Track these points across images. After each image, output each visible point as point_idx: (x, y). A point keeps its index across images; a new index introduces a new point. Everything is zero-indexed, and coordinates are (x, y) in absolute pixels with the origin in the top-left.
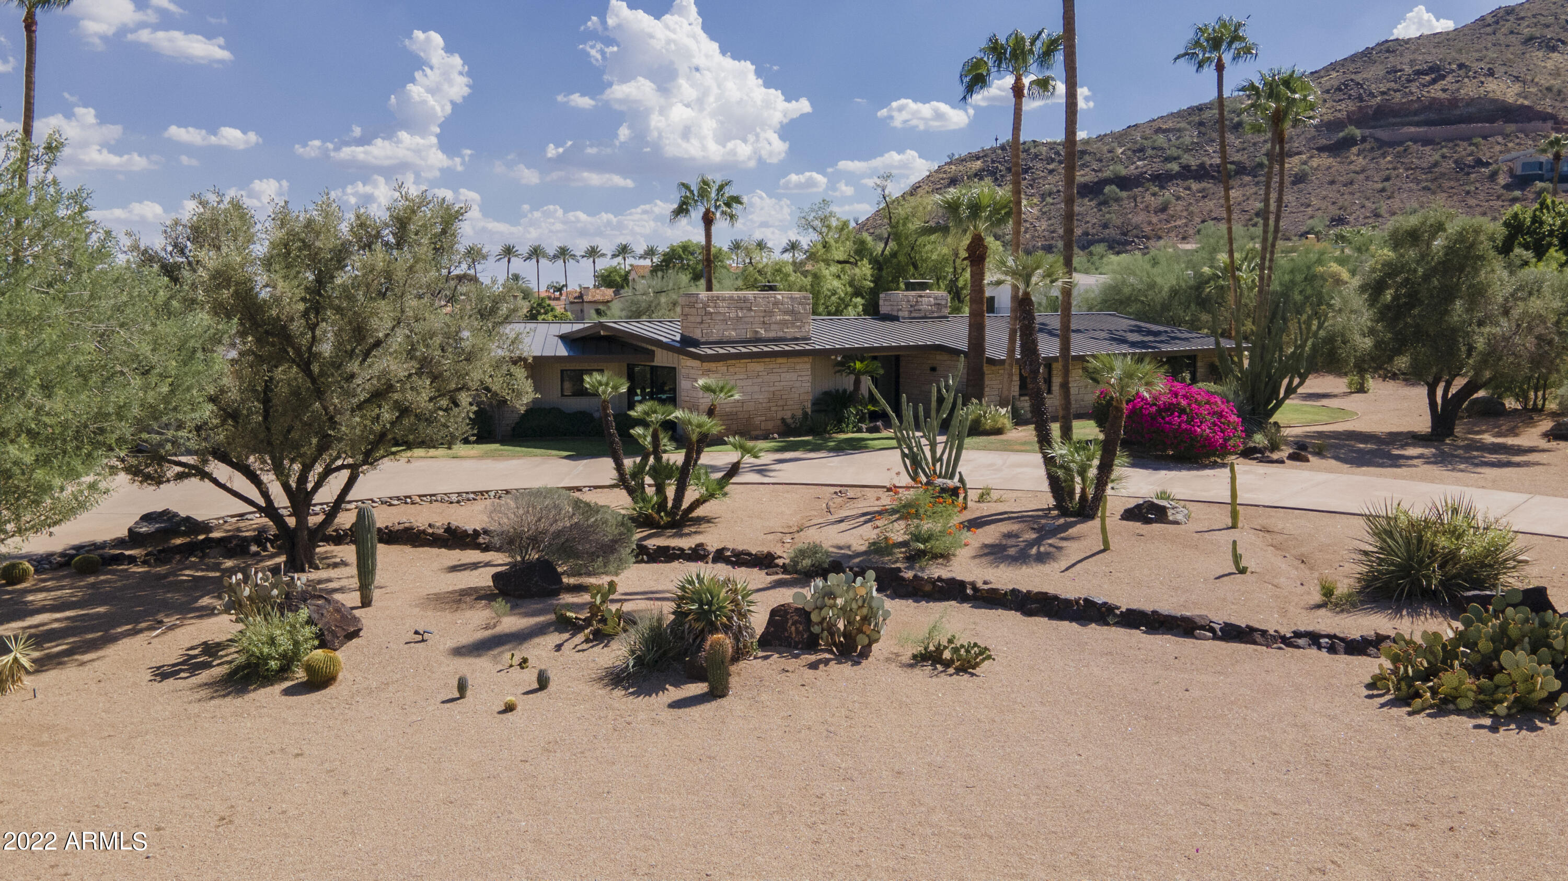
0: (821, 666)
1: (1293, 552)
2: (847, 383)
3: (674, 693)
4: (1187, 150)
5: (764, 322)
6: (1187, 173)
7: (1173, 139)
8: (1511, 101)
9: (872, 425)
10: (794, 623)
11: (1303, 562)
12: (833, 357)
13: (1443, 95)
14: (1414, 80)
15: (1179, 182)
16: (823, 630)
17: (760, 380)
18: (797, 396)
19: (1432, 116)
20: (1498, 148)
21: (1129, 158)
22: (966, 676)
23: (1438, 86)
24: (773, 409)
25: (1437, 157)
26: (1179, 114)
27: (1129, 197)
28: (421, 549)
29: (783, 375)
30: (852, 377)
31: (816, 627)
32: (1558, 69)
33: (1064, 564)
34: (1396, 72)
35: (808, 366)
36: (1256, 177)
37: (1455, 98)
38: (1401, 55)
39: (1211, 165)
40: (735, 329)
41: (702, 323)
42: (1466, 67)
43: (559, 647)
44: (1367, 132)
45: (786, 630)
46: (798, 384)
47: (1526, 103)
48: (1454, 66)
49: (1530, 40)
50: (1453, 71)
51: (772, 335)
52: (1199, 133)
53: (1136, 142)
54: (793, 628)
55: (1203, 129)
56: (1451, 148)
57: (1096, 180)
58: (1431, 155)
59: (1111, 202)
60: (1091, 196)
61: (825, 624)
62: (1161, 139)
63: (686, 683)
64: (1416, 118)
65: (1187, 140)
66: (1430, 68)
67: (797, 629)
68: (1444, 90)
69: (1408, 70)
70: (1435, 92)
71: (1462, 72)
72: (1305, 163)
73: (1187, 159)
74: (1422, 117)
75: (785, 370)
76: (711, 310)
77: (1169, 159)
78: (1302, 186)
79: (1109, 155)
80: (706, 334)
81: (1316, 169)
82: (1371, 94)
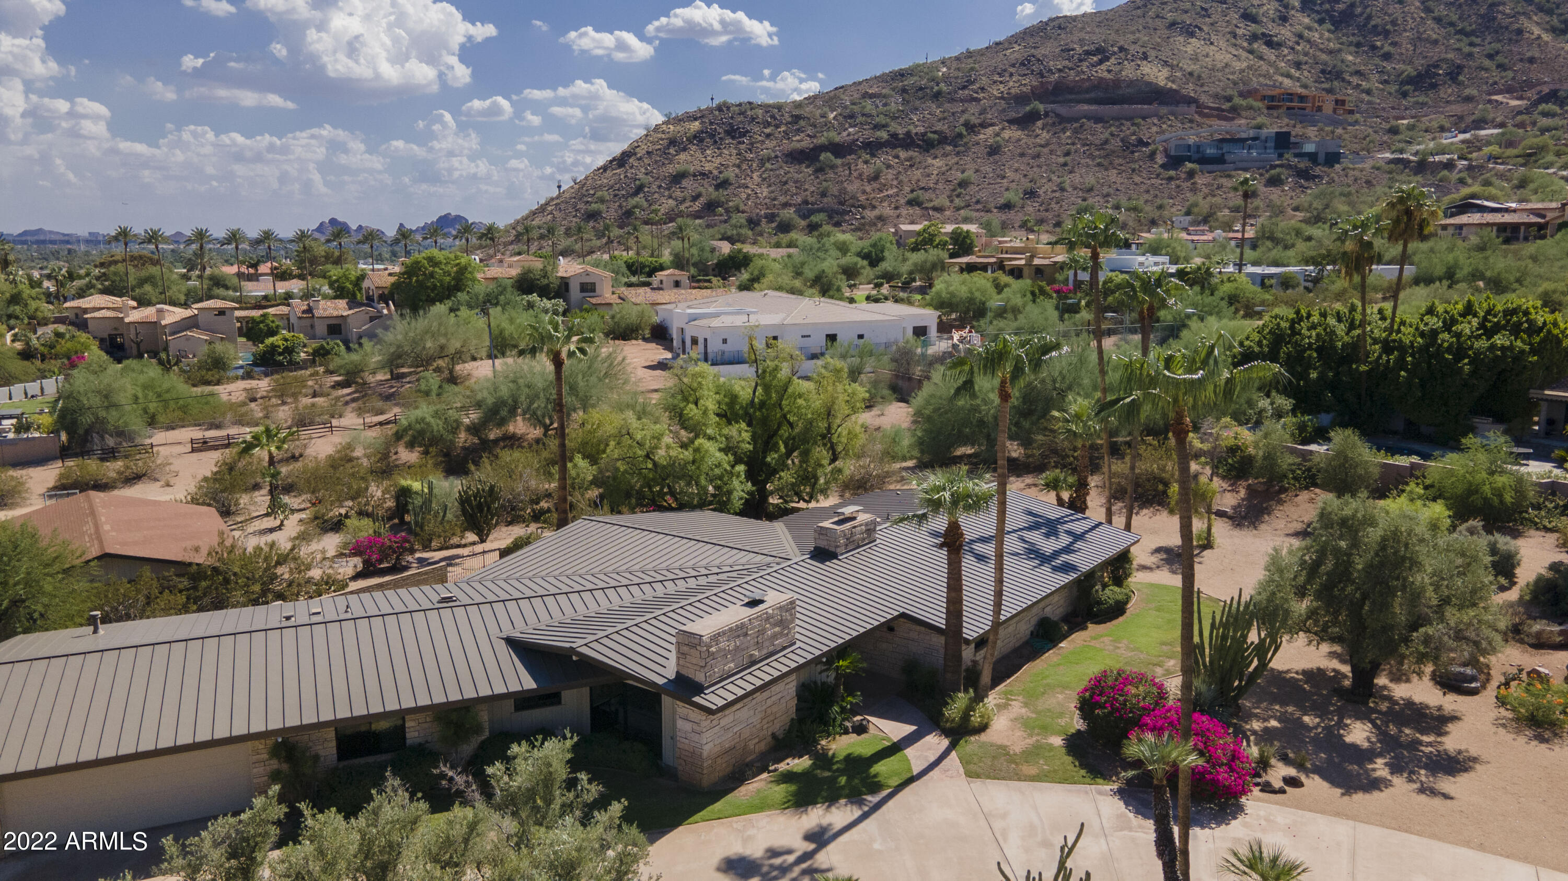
4: (894, 118)
6: (896, 142)
7: (880, 105)
8: (1162, 84)
13: (1109, 76)
14: (1085, 60)
15: (888, 150)
19: (1101, 94)
20: (1154, 129)
21: (841, 124)
23: (1103, 67)
25: (1107, 135)
26: (883, 79)
27: (843, 165)
32: (1196, 54)
34: (1069, 49)
36: (955, 146)
37: (1117, 79)
38: (1071, 33)
39: (916, 134)
42: (1125, 49)
44: (1049, 107)
47: (1174, 87)
48: (1116, 49)
49: (1173, 24)
50: (1114, 53)
52: (904, 100)
53: (846, 107)
55: (906, 96)
56: (1118, 127)
57: (812, 146)
58: (1101, 133)
59: (827, 170)
60: (807, 163)
62: (869, 105)
64: (1087, 96)
65: (893, 107)
66: (1097, 49)
69: (1079, 50)
70: (1102, 72)
71: (1122, 55)
72: (997, 135)
73: (895, 127)
74: (1093, 95)
77: (877, 127)
78: (996, 157)
79: (822, 120)
81: (1007, 141)
82: (1050, 70)
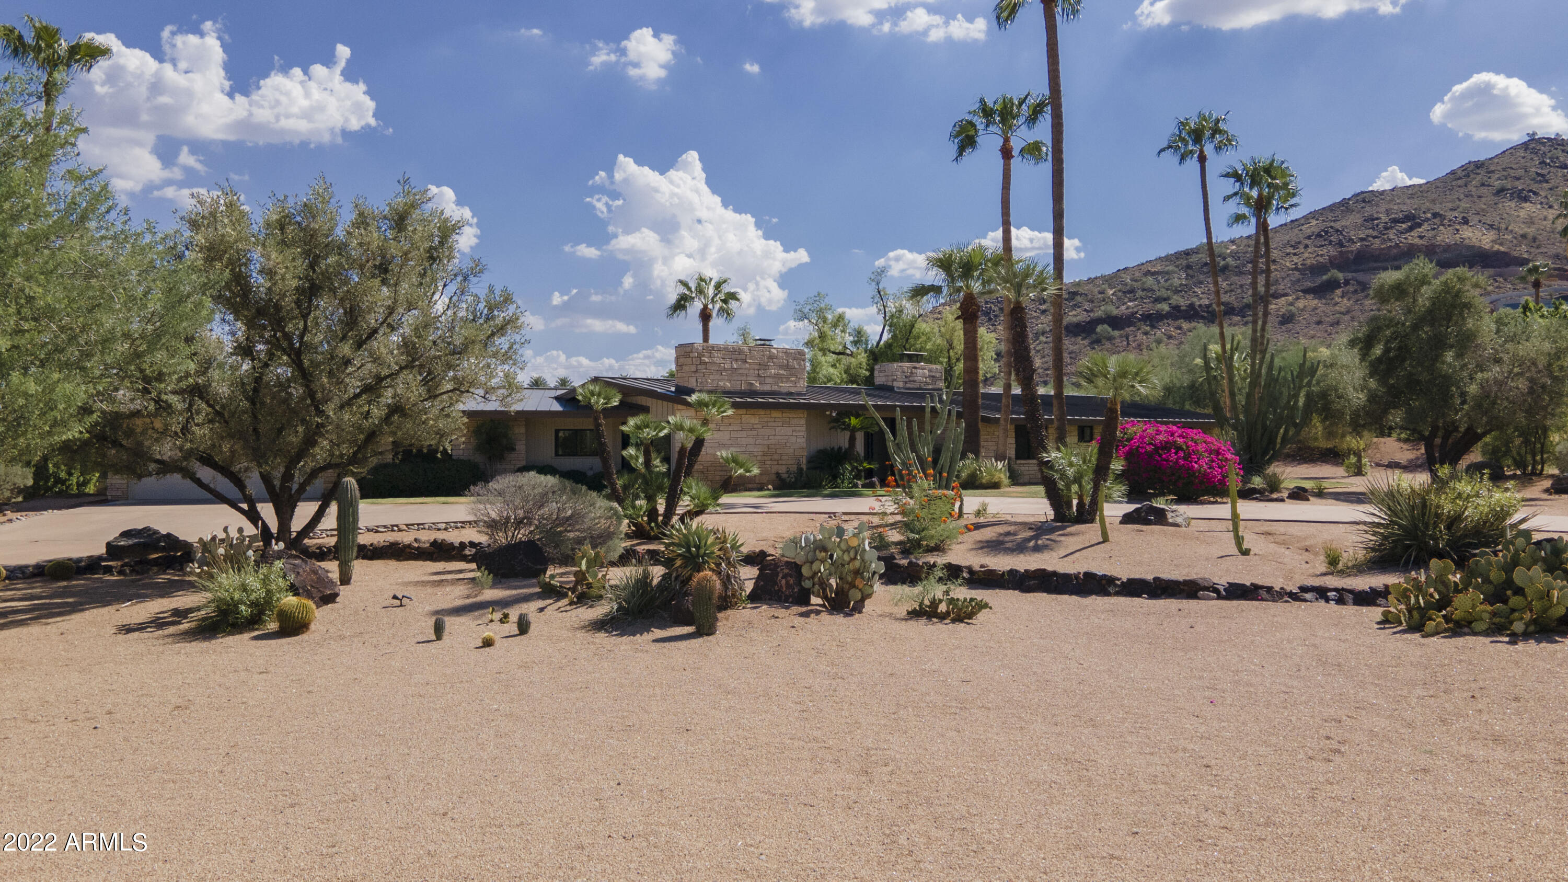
0: (812, 615)
1: (1298, 545)
2: (842, 440)
3: (659, 633)
4: (1177, 292)
5: (759, 375)
6: (1177, 313)
7: (1162, 281)
8: (1487, 247)
9: (867, 481)
10: (784, 577)
11: (1307, 550)
12: (828, 413)
13: (1420, 242)
14: (1391, 228)
15: (1170, 321)
16: (814, 584)
17: (755, 433)
18: (792, 451)
21: (1119, 299)
22: (962, 625)
23: (1415, 233)
24: (768, 462)
26: (1168, 259)
27: (1121, 336)
28: (405, 562)
29: (778, 429)
30: (847, 434)
31: (807, 581)
32: (1531, 218)
33: (1062, 552)
34: (1373, 220)
35: (803, 422)
36: (1244, 317)
37: (1432, 245)
38: (1377, 205)
39: (1200, 306)
40: (730, 381)
41: (697, 371)
42: (1441, 216)
43: (542, 610)
44: (1350, 275)
45: (776, 584)
46: (793, 439)
47: (1502, 249)
48: (1429, 215)
49: (1501, 191)
50: (1428, 219)
51: (767, 388)
52: (1187, 275)
53: (1126, 285)
54: (784, 581)
55: (1190, 272)
57: (1088, 319)
59: (1104, 341)
60: (1084, 335)
61: (816, 579)
62: (1150, 281)
63: (671, 626)
64: (1396, 263)
65: (1176, 282)
66: (1406, 217)
67: (787, 583)
68: (1421, 237)
69: (1384, 218)
70: (1412, 238)
71: (1437, 221)
72: (1291, 304)
73: (1177, 300)
74: (1402, 262)
75: (780, 424)
76: (707, 360)
77: (1158, 300)
78: (1290, 326)
79: (1100, 296)
80: (701, 383)
81: (1302, 310)
82: (1351, 240)
